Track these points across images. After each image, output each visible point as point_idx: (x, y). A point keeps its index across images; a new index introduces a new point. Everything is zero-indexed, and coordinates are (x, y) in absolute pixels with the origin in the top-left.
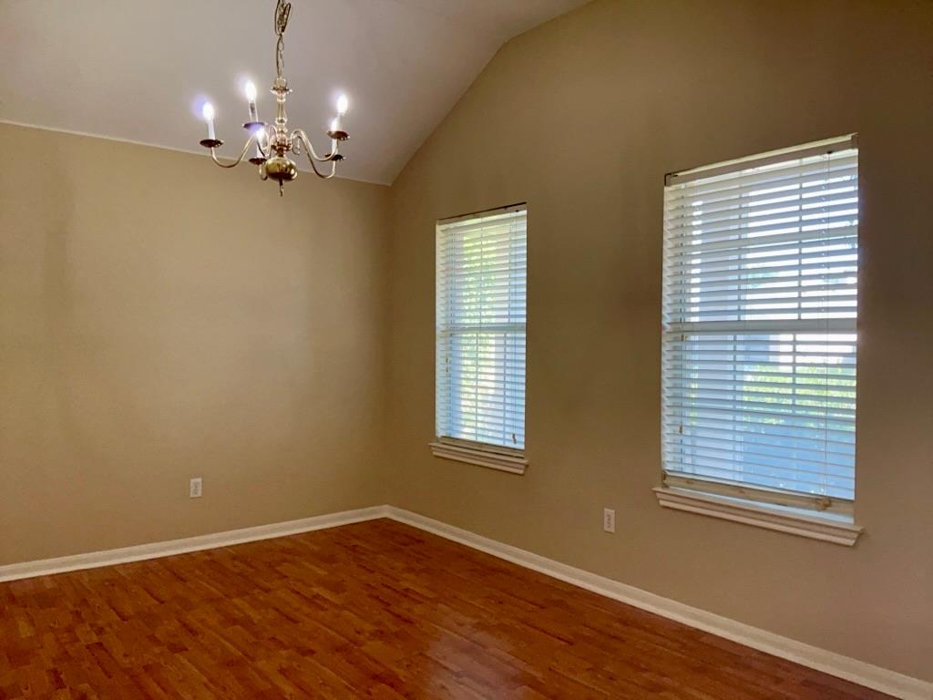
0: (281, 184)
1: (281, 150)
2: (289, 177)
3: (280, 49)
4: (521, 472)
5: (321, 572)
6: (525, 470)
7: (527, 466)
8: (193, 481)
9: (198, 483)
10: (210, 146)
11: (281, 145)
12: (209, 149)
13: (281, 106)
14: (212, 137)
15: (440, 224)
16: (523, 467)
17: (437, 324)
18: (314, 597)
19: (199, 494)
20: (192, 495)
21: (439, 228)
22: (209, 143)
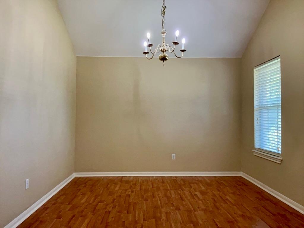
0: (164, 62)
1: (163, 52)
2: (166, 59)
3: (164, 20)
4: (280, 163)
5: (203, 188)
6: (281, 162)
7: (282, 161)
8: (173, 155)
9: (174, 156)
10: (146, 54)
11: (164, 50)
12: (145, 55)
13: (164, 38)
14: (146, 51)
15: (255, 68)
16: (280, 161)
17: (255, 106)
18: (195, 195)
19: (175, 159)
20: (173, 159)
21: (255, 70)
22: (145, 53)
